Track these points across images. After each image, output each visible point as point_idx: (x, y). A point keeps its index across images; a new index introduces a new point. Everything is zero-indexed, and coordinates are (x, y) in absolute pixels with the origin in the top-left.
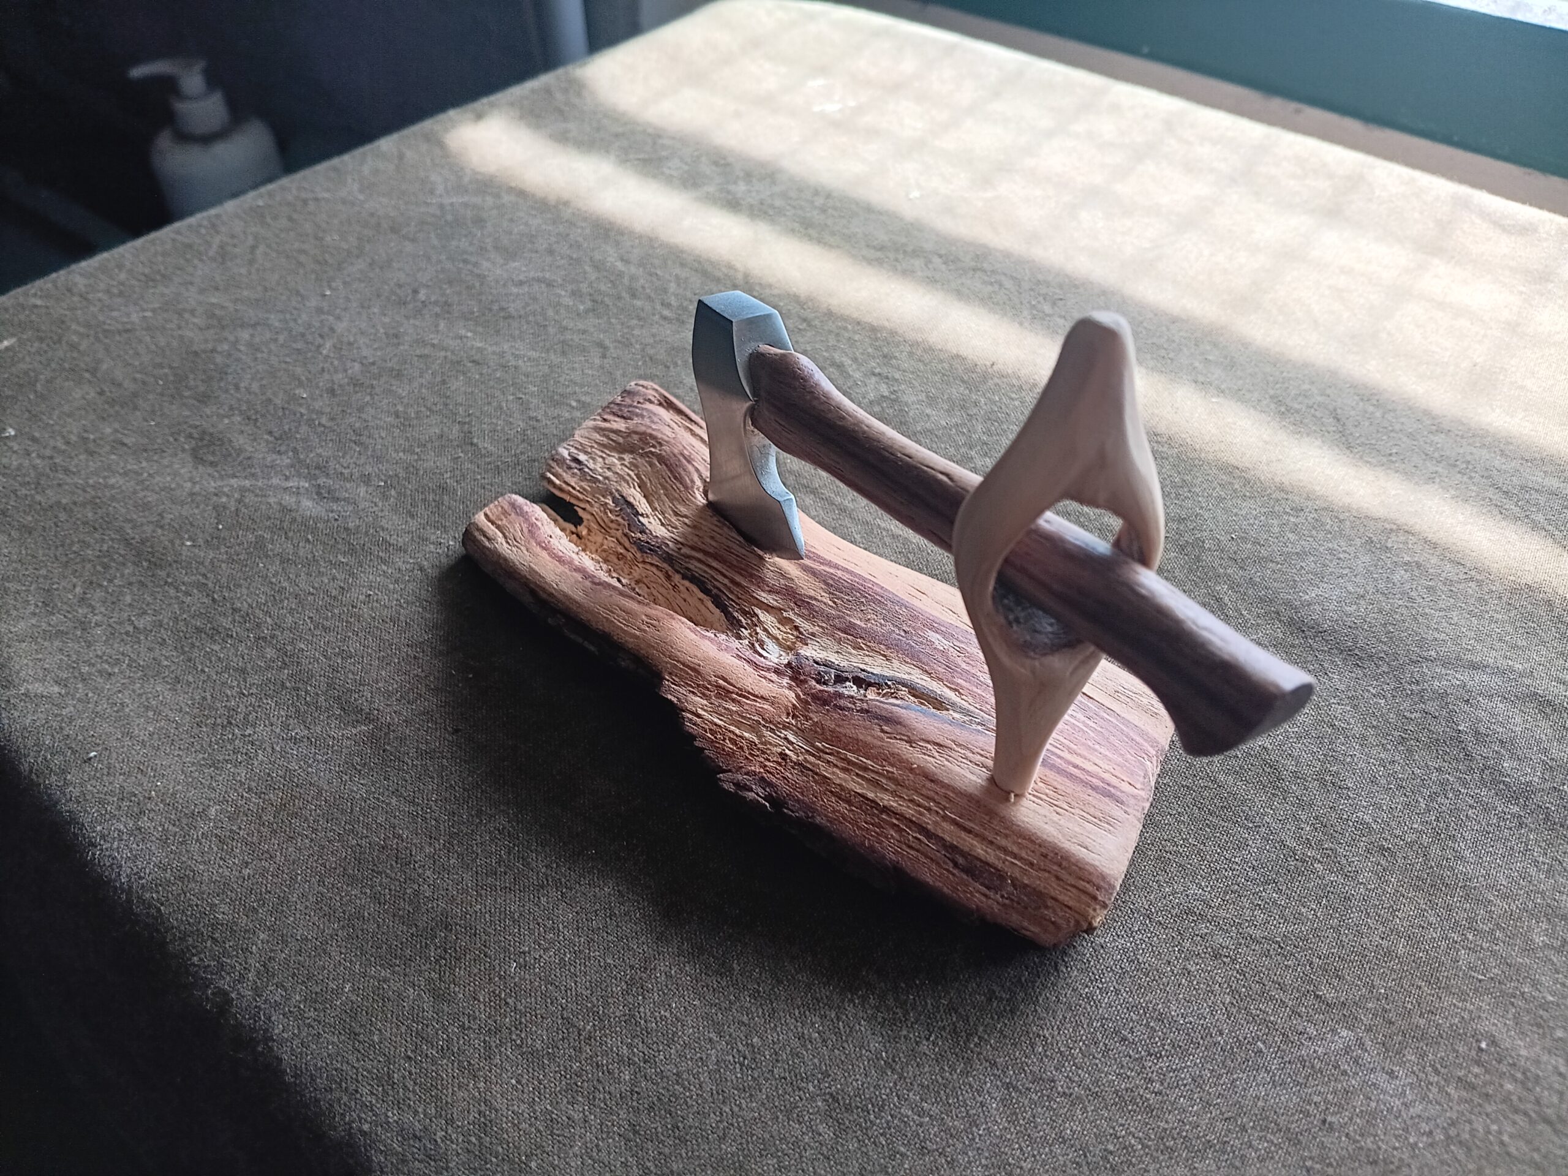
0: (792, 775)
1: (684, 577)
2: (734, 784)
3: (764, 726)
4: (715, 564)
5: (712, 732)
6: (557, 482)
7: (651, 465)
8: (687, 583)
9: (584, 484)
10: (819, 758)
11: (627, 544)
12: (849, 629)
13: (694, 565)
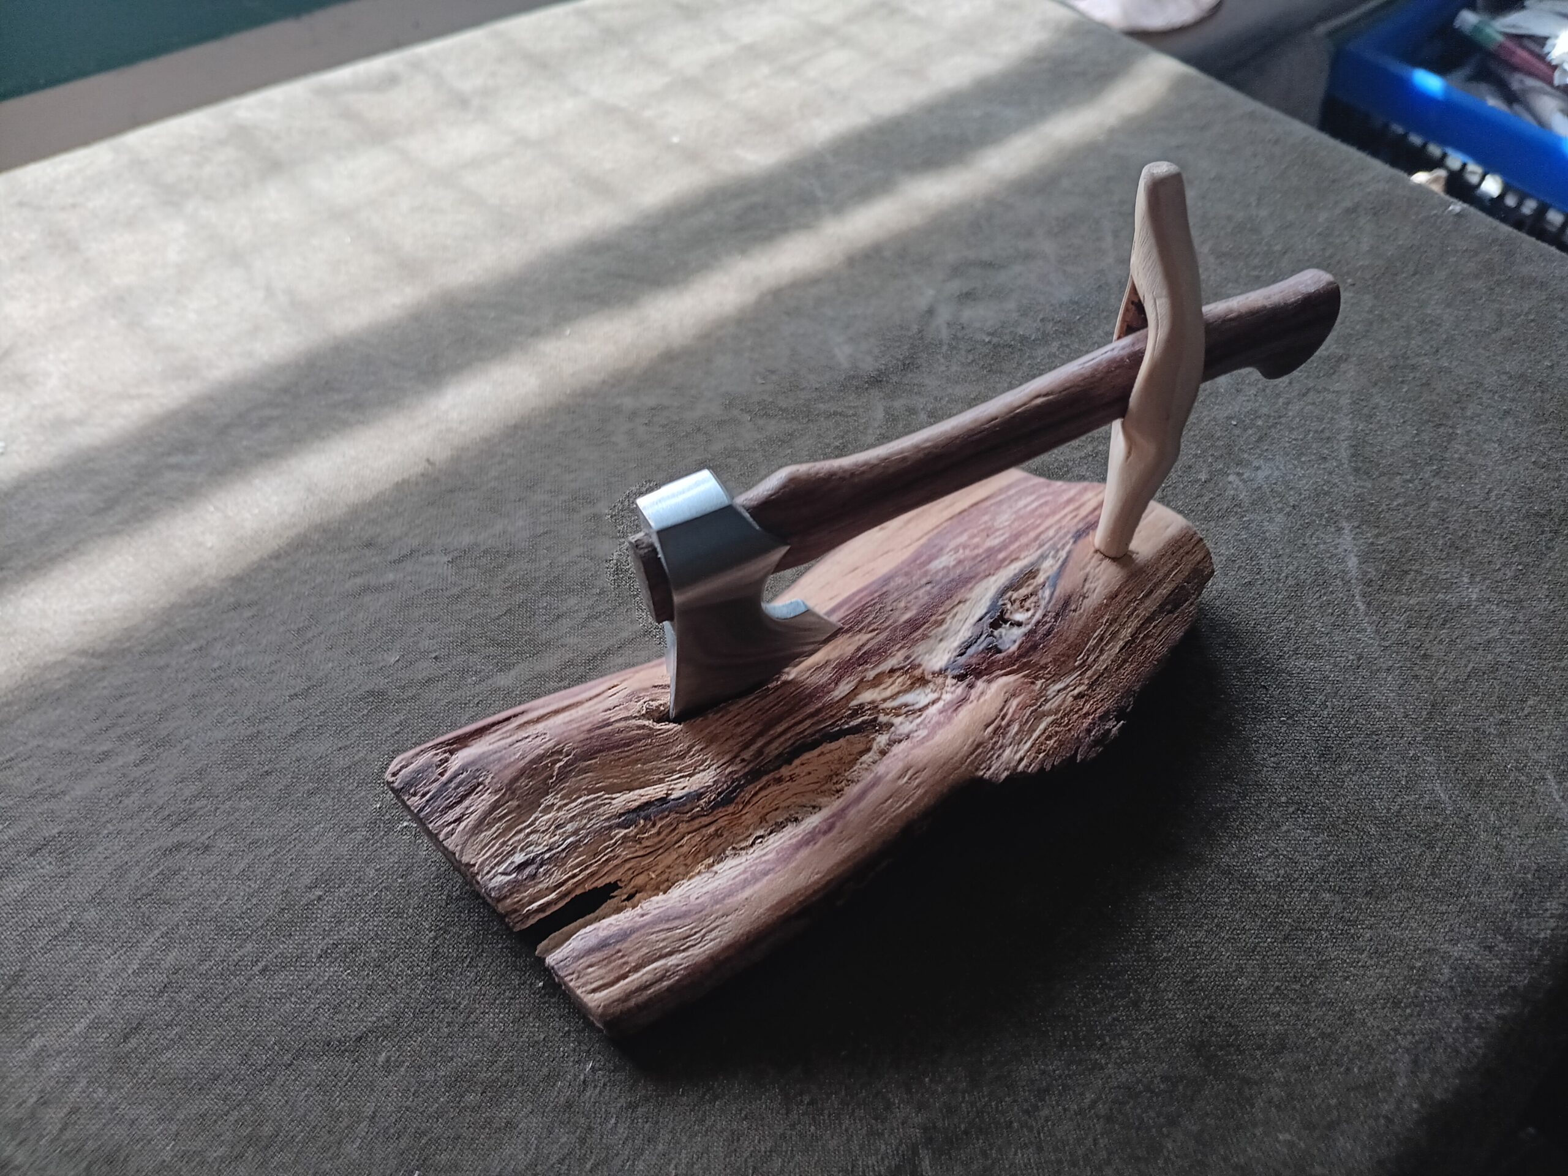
0: (1101, 692)
1: (789, 762)
2: (1094, 746)
3: (1040, 707)
4: (780, 729)
5: (1039, 752)
6: (553, 896)
7: (585, 771)
8: (797, 762)
9: (571, 863)
10: (1090, 667)
11: (707, 820)
12: (914, 625)
13: (774, 749)
